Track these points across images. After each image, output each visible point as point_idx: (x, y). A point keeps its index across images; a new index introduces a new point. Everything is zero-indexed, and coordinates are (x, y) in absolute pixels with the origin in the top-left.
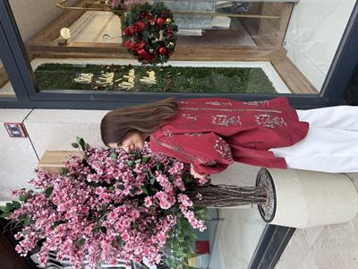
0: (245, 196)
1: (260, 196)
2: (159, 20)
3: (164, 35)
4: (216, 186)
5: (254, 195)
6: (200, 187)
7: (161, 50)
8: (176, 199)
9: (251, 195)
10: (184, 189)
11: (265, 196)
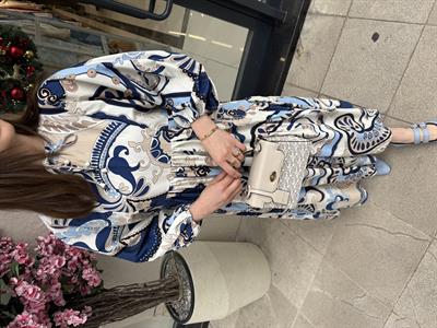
0: (153, 293)
1: (171, 289)
2: (13, 49)
3: (20, 72)
4: (111, 290)
5: (163, 289)
6: (87, 296)
7: (14, 92)
8: (52, 321)
9: (160, 289)
10: (63, 303)
11: (177, 287)
